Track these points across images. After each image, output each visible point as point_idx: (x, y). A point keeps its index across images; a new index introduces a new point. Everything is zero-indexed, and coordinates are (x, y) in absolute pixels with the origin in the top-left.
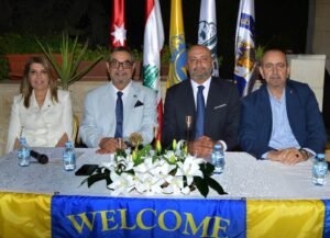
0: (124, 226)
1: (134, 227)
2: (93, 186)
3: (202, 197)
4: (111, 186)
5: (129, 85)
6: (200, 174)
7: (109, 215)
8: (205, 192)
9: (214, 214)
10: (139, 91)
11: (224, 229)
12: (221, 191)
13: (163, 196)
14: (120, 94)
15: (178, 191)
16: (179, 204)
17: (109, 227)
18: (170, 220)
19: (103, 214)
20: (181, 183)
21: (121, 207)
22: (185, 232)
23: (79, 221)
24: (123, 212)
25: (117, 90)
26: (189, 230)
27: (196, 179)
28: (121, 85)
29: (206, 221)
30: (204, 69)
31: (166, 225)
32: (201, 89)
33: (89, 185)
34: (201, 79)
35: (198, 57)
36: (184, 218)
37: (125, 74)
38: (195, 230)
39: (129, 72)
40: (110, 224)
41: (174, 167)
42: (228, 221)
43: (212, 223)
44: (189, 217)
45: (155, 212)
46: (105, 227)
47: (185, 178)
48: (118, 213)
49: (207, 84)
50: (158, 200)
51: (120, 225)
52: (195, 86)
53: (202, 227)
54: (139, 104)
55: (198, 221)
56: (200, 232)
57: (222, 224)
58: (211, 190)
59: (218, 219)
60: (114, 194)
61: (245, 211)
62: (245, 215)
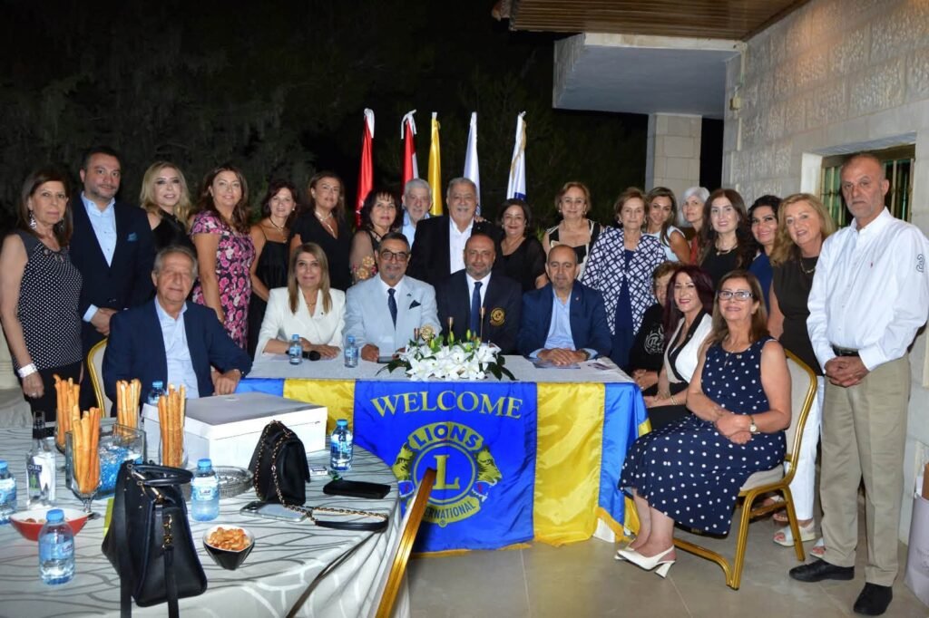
0: (425, 407)
1: (435, 409)
2: (394, 372)
3: (497, 380)
4: (410, 372)
5: (402, 280)
6: (494, 360)
7: (411, 398)
8: (499, 377)
9: (508, 395)
10: (414, 288)
11: (518, 408)
12: (512, 377)
13: (460, 380)
14: (391, 292)
15: (474, 375)
16: (476, 387)
17: (411, 408)
18: (468, 401)
19: (406, 396)
20: (478, 369)
21: (424, 390)
22: (483, 411)
23: (382, 403)
24: (424, 395)
25: (388, 287)
26: (486, 409)
27: (491, 364)
28: (392, 281)
29: (501, 401)
30: (484, 265)
31: (464, 405)
32: (478, 285)
33: (391, 371)
34: (478, 275)
35: (480, 250)
36: (481, 399)
37: (398, 268)
38: (490, 409)
39: (403, 265)
40: (412, 406)
41: (470, 354)
42: (521, 401)
43: (506, 403)
44: (485, 397)
45: (454, 394)
46: (407, 409)
47: (481, 365)
48: (421, 396)
49: (485, 281)
50: (457, 383)
51: (421, 407)
52: (471, 281)
53: (497, 407)
54: (415, 304)
55: (493, 401)
56: (495, 411)
57: (516, 403)
58: (503, 374)
59: (511, 400)
60: (413, 379)
61: (536, 392)
62: (536, 395)
